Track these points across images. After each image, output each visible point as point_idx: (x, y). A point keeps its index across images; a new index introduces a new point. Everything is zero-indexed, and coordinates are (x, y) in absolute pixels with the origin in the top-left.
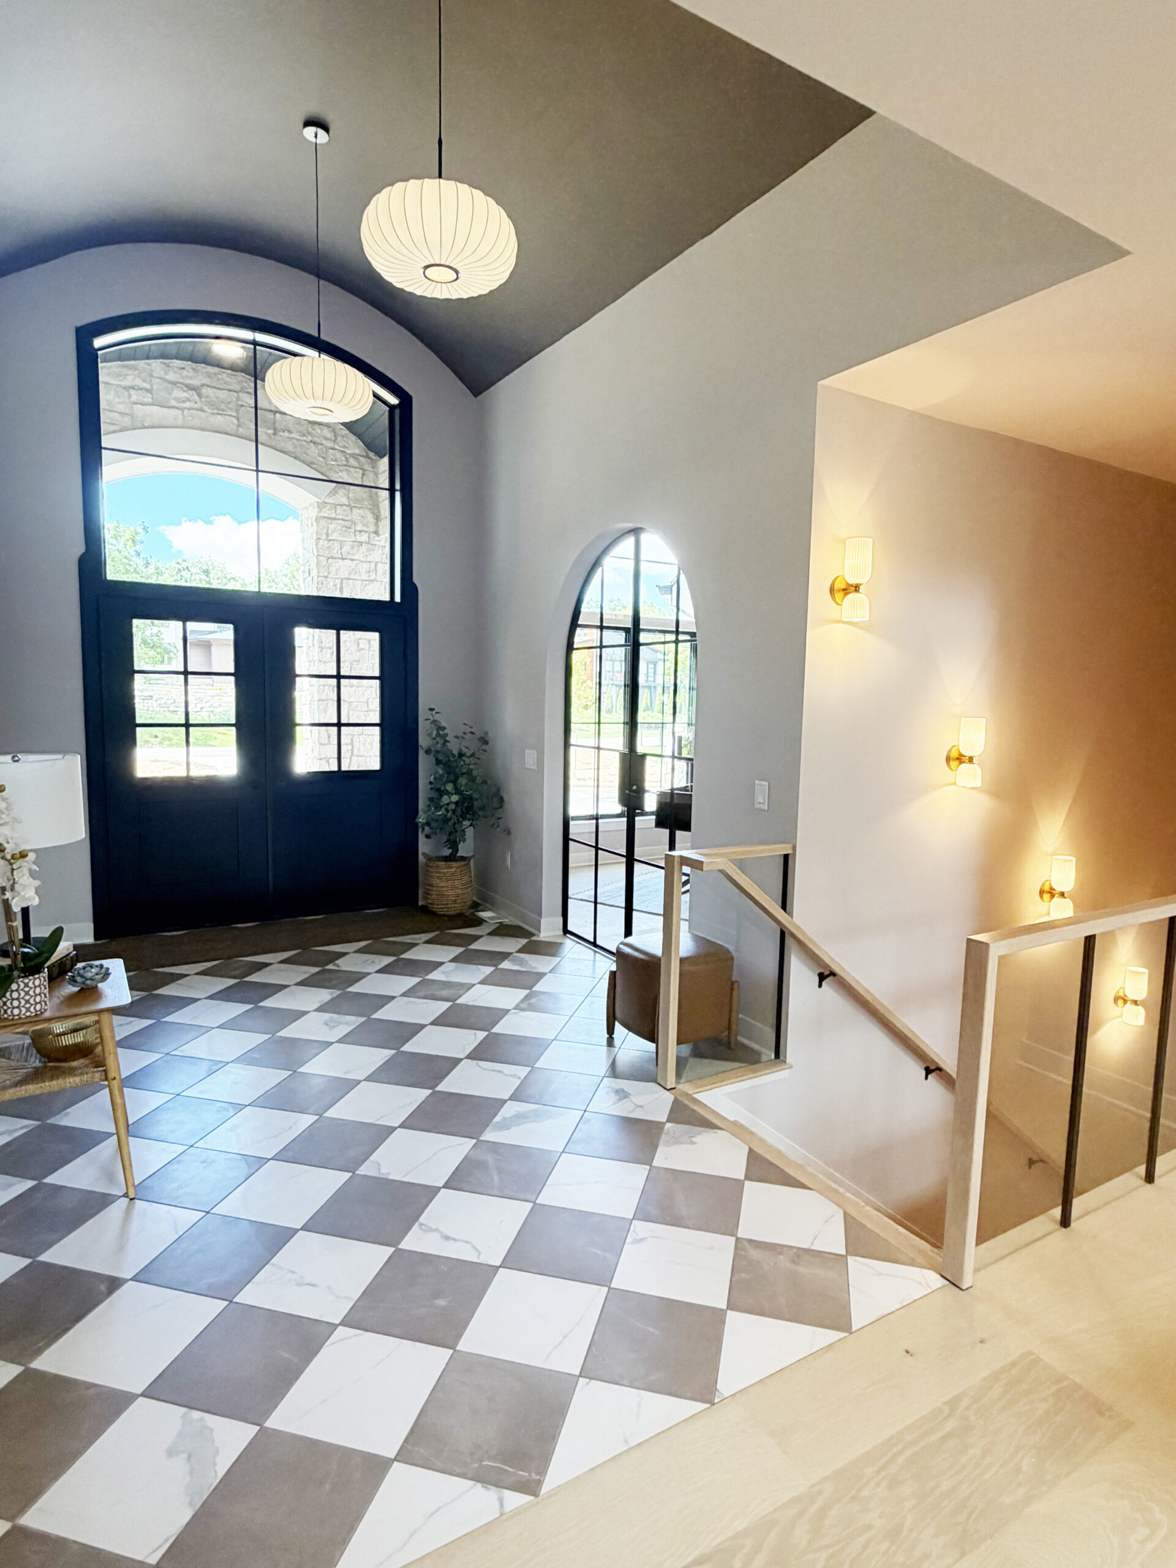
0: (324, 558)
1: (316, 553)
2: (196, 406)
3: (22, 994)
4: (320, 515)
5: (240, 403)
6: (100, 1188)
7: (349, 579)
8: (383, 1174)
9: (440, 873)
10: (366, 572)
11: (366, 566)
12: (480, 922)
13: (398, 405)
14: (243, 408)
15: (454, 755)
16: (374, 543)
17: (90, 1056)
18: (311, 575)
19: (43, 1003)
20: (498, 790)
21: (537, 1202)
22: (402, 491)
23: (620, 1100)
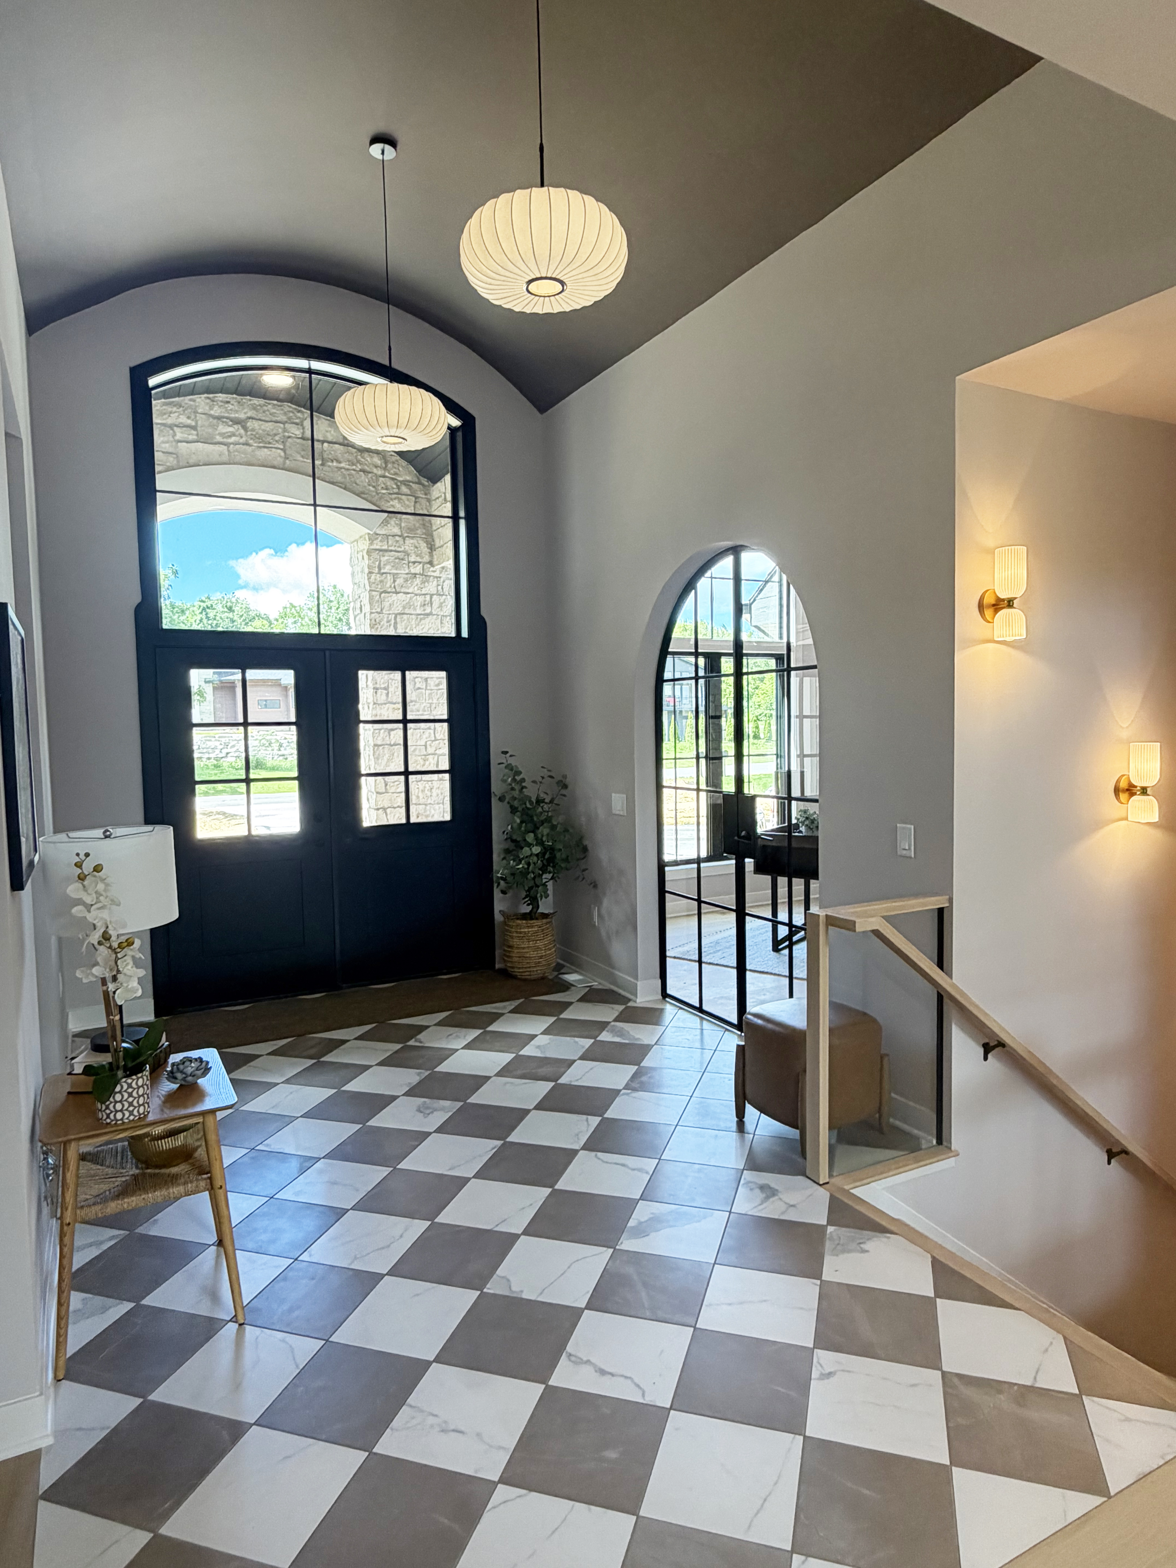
0: (376, 593)
1: (368, 588)
2: (241, 441)
3: (126, 1095)
4: (372, 547)
5: (286, 434)
6: (203, 1309)
7: (403, 614)
8: (515, 1292)
9: (521, 933)
10: (421, 606)
11: (420, 599)
12: (566, 987)
13: (460, 426)
14: (289, 440)
15: (531, 802)
16: (429, 574)
17: (190, 1161)
18: (363, 612)
19: (146, 1105)
20: (581, 838)
21: (698, 1326)
22: (467, 518)
23: (767, 1198)
